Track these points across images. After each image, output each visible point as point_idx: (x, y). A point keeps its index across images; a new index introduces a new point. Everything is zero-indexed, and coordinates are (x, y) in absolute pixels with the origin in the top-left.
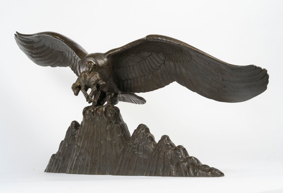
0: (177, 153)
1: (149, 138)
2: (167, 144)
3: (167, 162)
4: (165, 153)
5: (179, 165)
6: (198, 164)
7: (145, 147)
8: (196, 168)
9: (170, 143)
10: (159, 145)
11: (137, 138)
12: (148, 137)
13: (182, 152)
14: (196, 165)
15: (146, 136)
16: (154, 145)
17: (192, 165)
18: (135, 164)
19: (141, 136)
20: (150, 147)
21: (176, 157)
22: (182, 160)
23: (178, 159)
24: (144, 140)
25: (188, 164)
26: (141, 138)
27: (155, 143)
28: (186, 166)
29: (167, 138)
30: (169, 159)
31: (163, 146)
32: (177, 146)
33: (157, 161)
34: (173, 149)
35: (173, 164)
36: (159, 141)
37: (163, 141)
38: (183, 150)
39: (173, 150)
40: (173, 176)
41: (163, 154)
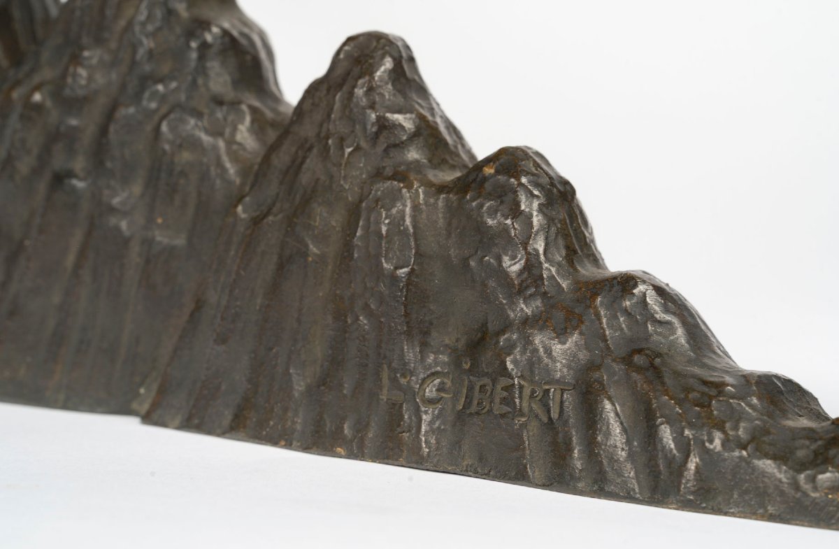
0: (481, 228)
1: (223, 52)
2: (384, 126)
3: (371, 315)
4: (354, 214)
5: (487, 356)
6: (704, 366)
7: (170, 137)
8: (680, 403)
9: (422, 118)
10: (308, 130)
11: (99, 41)
12: (204, 46)
13: (537, 220)
14: (677, 374)
15: (190, 35)
16: (260, 124)
17: (639, 369)
18: (56, 299)
19: (143, 24)
20: (221, 144)
21: (465, 262)
22: (525, 308)
23: (484, 285)
24: (166, 68)
25: (583, 356)
26: (141, 52)
27: (275, 111)
28: (560, 369)
29: (388, 64)
30: (394, 278)
31: (342, 139)
32: (482, 150)
33: (274, 289)
34: (449, 176)
35: (426, 333)
36: (313, 90)
37: (351, 94)
38: (548, 194)
39: (441, 188)
40: (418, 461)
41: (336, 220)
